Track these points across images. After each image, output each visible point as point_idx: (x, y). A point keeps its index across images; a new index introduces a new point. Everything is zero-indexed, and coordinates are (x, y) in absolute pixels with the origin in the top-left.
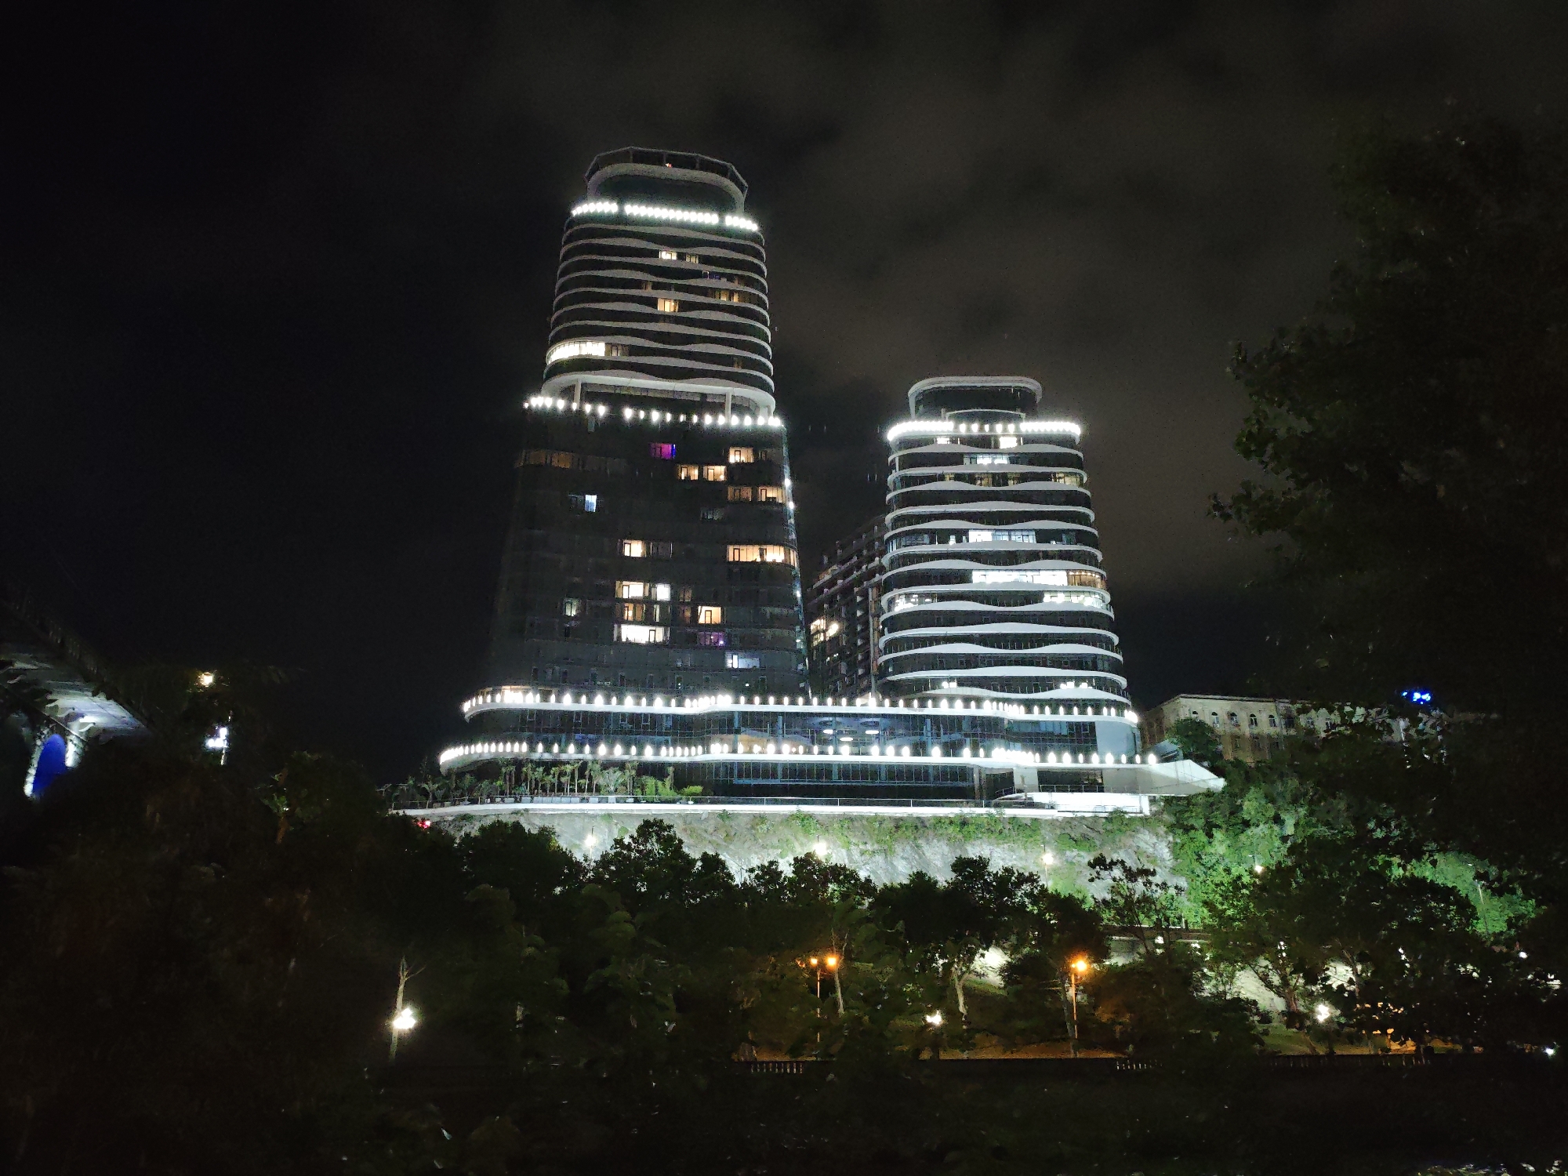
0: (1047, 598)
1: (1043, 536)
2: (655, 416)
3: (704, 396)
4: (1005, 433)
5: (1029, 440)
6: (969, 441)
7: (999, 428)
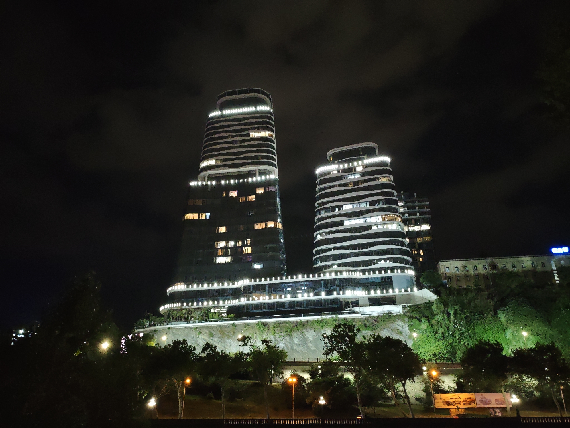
0: (374, 228)
1: (372, 203)
2: (232, 182)
3: (249, 171)
4: (358, 165)
5: (368, 166)
6: (344, 171)
7: (355, 164)
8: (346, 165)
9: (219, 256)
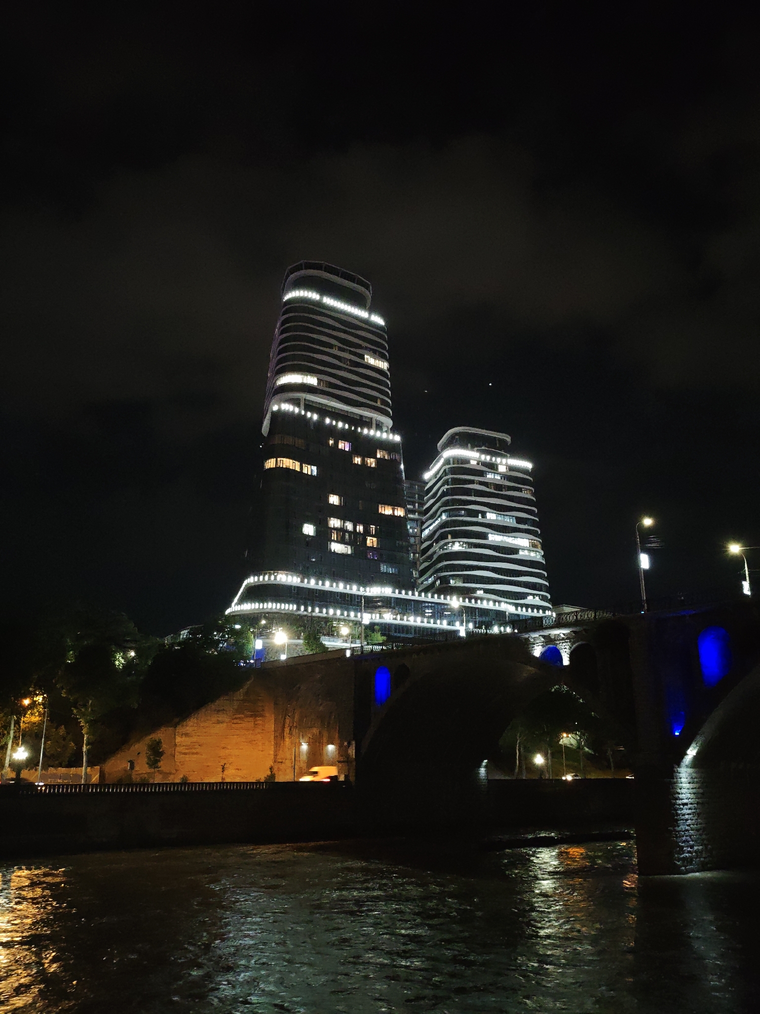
0: (521, 552)
1: (519, 520)
2: (340, 425)
3: (361, 416)
4: (501, 463)
5: (511, 469)
6: (485, 464)
7: (499, 460)
8: (488, 458)
9: (334, 541)
